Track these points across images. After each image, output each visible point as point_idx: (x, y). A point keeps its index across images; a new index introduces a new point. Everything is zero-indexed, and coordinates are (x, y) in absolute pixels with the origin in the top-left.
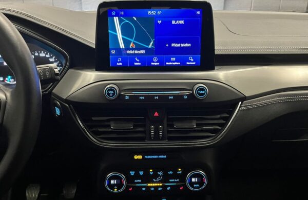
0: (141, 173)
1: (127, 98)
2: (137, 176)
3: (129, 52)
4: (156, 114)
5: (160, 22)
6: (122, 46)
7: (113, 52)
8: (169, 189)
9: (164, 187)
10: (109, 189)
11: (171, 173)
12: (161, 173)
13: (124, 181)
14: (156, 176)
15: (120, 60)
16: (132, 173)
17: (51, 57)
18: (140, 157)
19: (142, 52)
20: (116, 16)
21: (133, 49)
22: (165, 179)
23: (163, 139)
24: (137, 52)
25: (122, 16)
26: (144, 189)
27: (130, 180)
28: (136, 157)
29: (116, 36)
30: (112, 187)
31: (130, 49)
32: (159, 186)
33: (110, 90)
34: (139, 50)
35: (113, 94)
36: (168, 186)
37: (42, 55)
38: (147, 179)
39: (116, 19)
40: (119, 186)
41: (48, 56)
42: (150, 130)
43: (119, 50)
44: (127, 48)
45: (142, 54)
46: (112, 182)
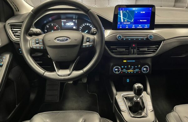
0: (126, 67)
1: (124, 39)
2: (124, 68)
3: (125, 23)
4: (134, 45)
5: (136, 12)
6: (122, 21)
7: (119, 23)
8: (135, 72)
9: (134, 72)
10: (115, 72)
11: (136, 67)
12: (133, 67)
13: (120, 69)
14: (131, 68)
15: (121, 26)
16: (123, 67)
17: (91, 25)
18: (126, 61)
19: (129, 23)
20: (121, 10)
21: (126, 22)
22: (134, 69)
23: (136, 54)
24: (127, 23)
25: (123, 10)
26: (126, 72)
27: (122, 69)
28: (124, 61)
29: (121, 17)
30: (116, 71)
31: (125, 22)
32: (132, 72)
33: (119, 36)
34: (128, 22)
35: (120, 38)
36: (135, 71)
37: (88, 24)
38: (128, 69)
39: (121, 11)
40: (118, 71)
41: (90, 25)
42: (131, 52)
43: (121, 23)
44: (124, 22)
45: (129, 24)
46: (116, 70)
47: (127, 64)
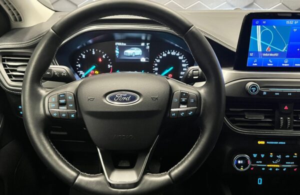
0: (263, 156)
1: (265, 93)
2: (259, 158)
3: (264, 55)
4: (286, 108)
5: (295, 30)
6: (260, 49)
7: (251, 55)
8: (284, 169)
9: (281, 168)
10: (238, 169)
11: (288, 156)
12: (279, 157)
13: (249, 162)
14: (275, 158)
15: (256, 61)
16: (255, 156)
17: (180, 56)
18: (263, 143)
19: (276, 55)
20: (258, 25)
21: (268, 53)
22: (283, 161)
23: (290, 129)
24: (271, 55)
25: (264, 25)
26: (263, 169)
27: (254, 160)
28: (259, 142)
29: (256, 42)
30: (239, 166)
31: (266, 52)
32: (277, 168)
33: (253, 87)
34: (273, 53)
35: (256, 91)
36: (284, 168)
37: (173, 53)
38: (268, 160)
39: (259, 27)
40: (245, 165)
41: (178, 54)
42: (280, 123)
43: (256, 53)
44: (264, 52)
45: (275, 57)
46: (239, 162)
47: (266, 149)
